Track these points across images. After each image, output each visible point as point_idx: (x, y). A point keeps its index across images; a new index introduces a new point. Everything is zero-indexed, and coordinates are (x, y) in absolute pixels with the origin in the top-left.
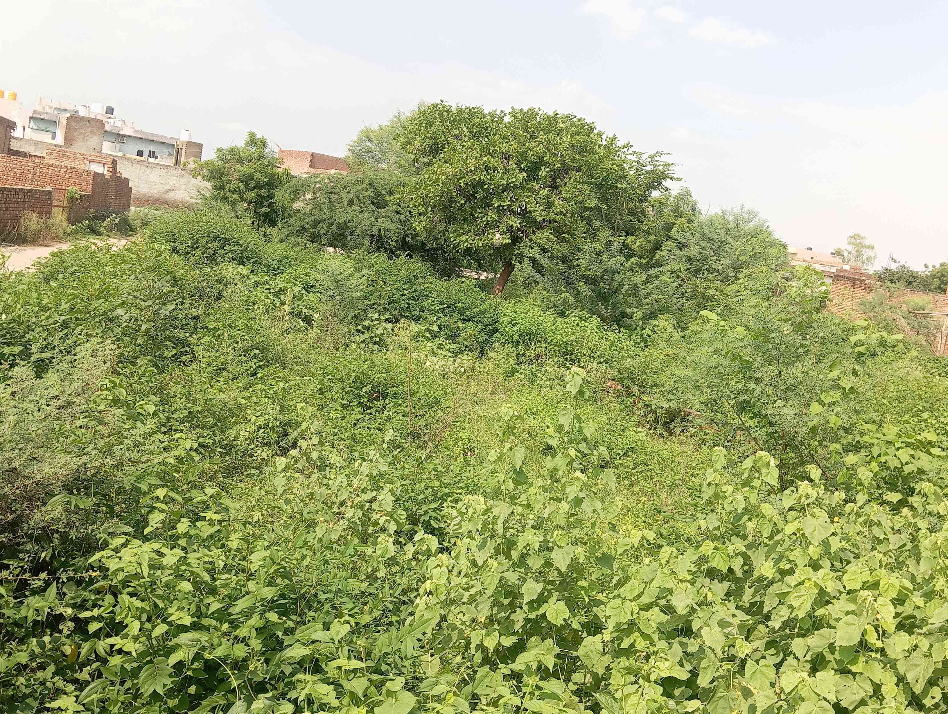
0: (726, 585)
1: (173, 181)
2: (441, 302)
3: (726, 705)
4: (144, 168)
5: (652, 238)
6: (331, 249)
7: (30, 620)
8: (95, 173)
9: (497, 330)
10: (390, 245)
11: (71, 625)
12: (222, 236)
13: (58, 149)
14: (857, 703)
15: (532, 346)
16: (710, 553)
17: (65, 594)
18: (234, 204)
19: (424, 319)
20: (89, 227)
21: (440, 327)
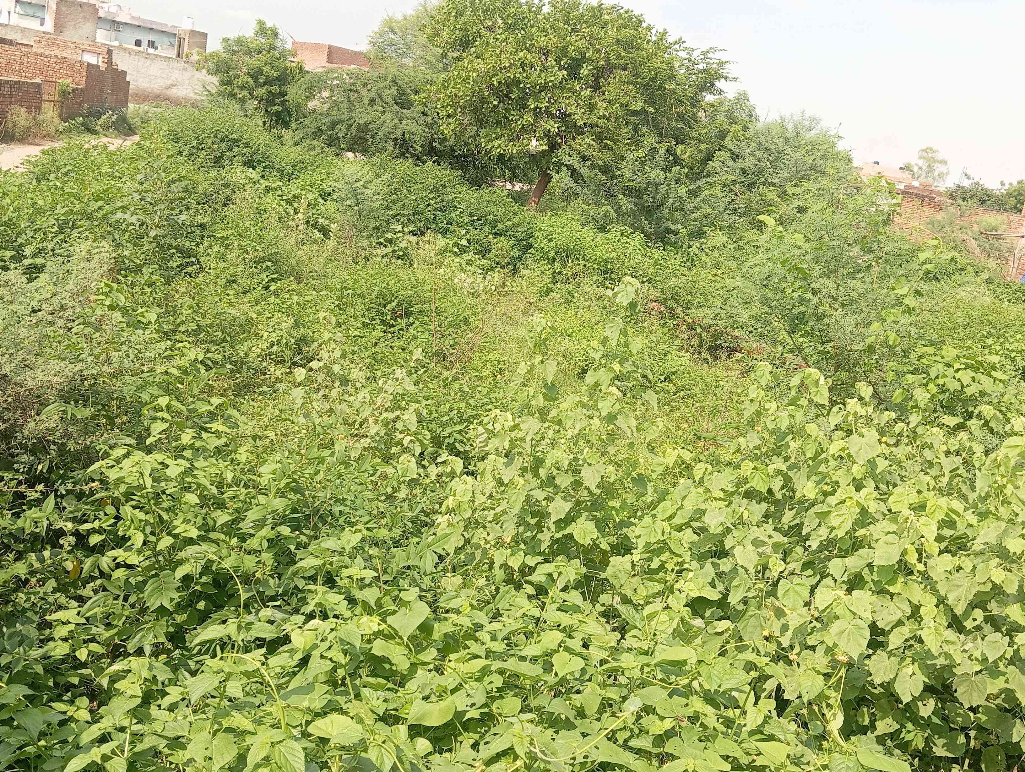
0: (764, 506)
1: (176, 75)
2: (470, 213)
3: (757, 624)
4: (143, 60)
5: (703, 146)
6: (350, 155)
7: (27, 532)
8: (89, 64)
9: (531, 246)
10: (415, 150)
11: (72, 539)
12: (231, 137)
13: (47, 36)
14: (894, 623)
15: (570, 264)
16: (748, 474)
17: (64, 508)
18: (243, 101)
19: (452, 232)
20: (83, 124)
21: (469, 242)
